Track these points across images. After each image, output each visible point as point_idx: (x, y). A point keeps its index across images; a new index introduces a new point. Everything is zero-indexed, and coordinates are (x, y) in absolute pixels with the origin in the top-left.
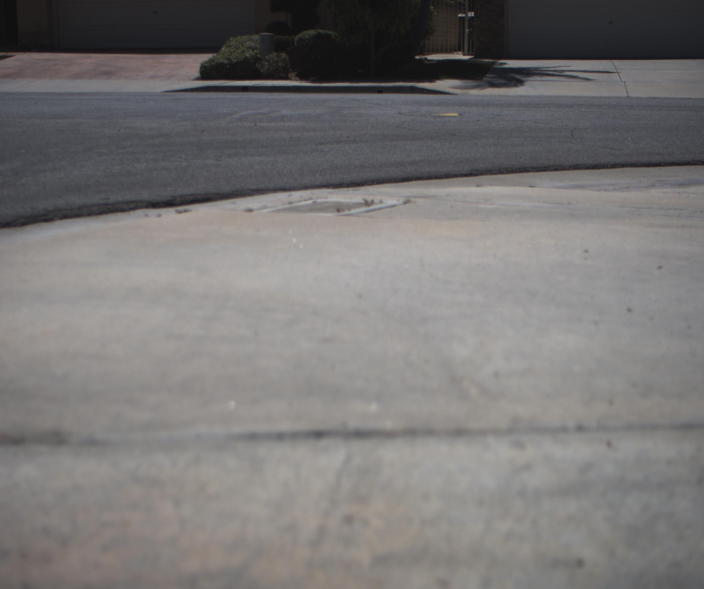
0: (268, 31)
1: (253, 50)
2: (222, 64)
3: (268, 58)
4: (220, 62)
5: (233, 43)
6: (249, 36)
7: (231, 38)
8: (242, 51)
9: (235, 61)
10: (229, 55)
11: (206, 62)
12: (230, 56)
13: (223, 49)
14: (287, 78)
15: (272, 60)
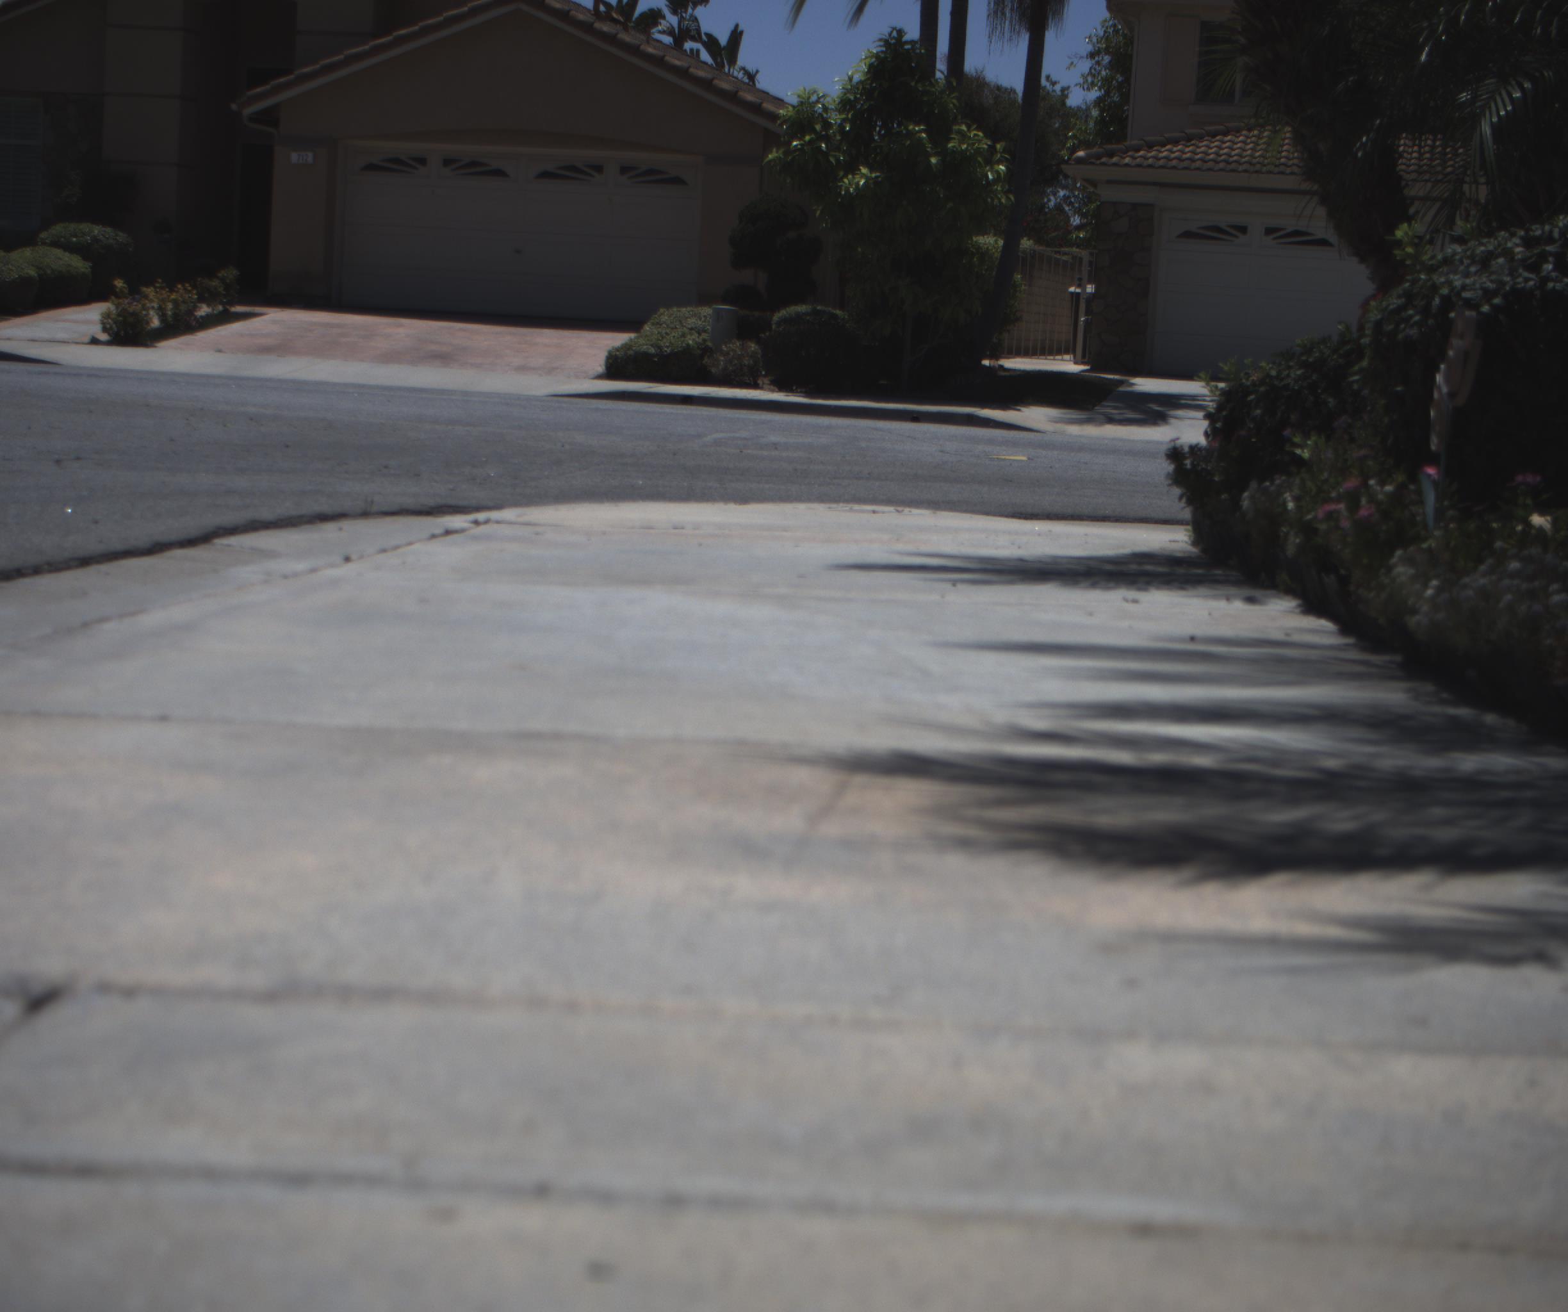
0: (724, 301)
1: (700, 334)
2: (646, 355)
3: (725, 349)
4: (642, 349)
5: (665, 318)
6: (692, 309)
7: (662, 310)
8: (680, 334)
9: (668, 350)
10: (658, 340)
11: (617, 349)
12: (659, 342)
13: (647, 328)
14: (755, 386)
15: (732, 354)
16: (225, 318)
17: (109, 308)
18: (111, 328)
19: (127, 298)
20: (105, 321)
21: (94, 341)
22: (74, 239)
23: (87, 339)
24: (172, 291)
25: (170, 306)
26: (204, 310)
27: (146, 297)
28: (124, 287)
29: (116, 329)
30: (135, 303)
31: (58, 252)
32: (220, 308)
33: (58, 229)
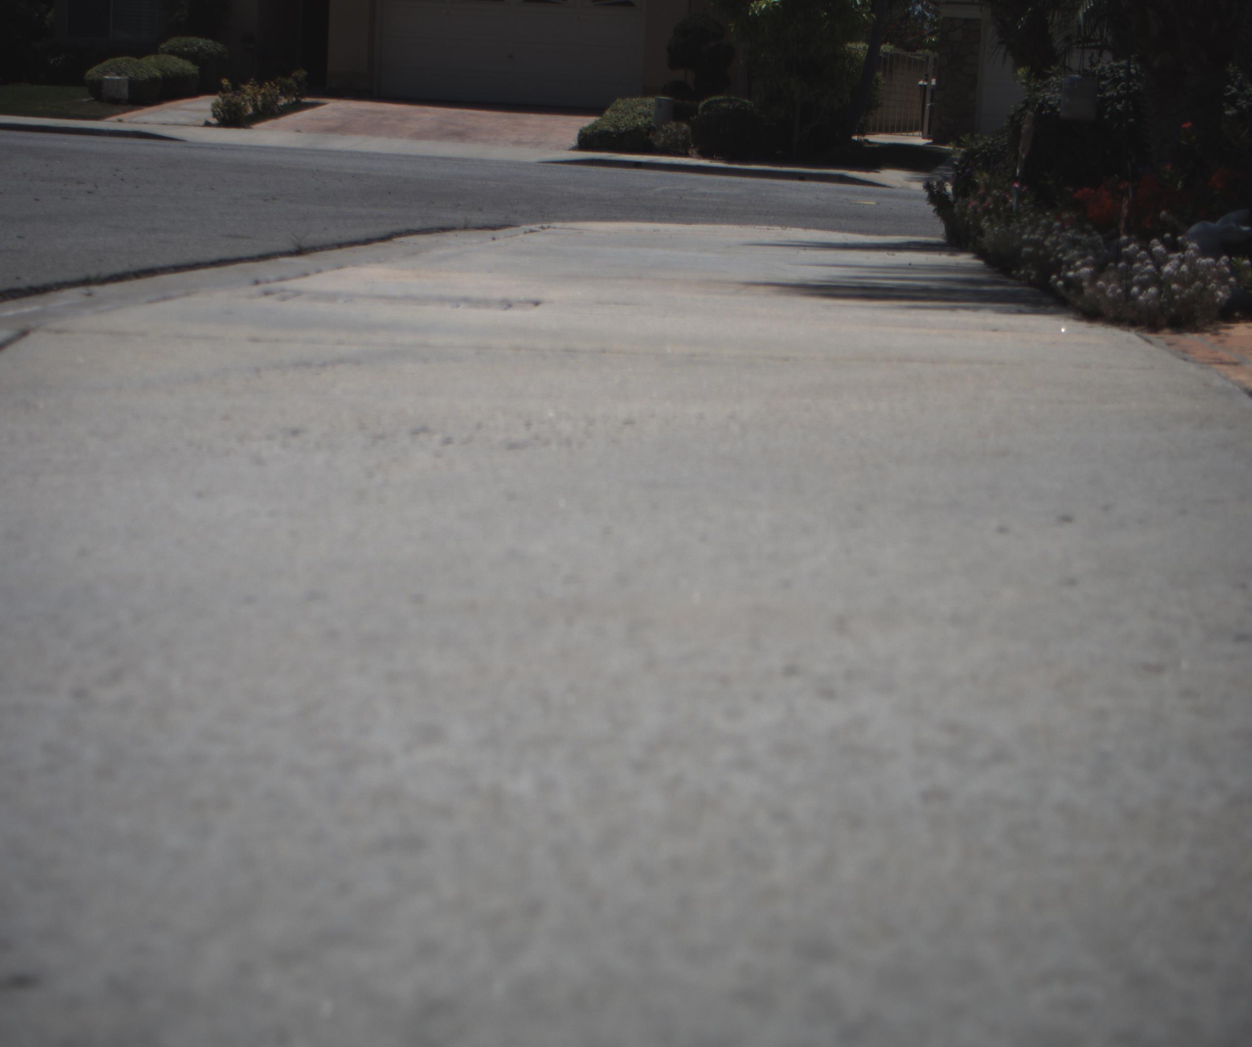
0: (664, 93)
1: (646, 117)
2: (607, 132)
3: (665, 128)
4: (605, 128)
5: (621, 106)
6: (640, 99)
7: (618, 100)
8: (632, 117)
9: (623, 129)
10: (615, 122)
11: (586, 129)
12: (617, 123)
13: (607, 113)
14: (686, 155)
15: (669, 131)
16: (298, 107)
17: (217, 100)
18: (219, 114)
19: (230, 93)
20: (215, 109)
21: (208, 124)
22: (186, 49)
23: (202, 123)
24: (261, 87)
25: (260, 98)
26: (283, 101)
27: (244, 92)
28: (229, 85)
29: (222, 115)
30: (236, 97)
31: (174, 58)
32: (294, 99)
33: (174, 41)
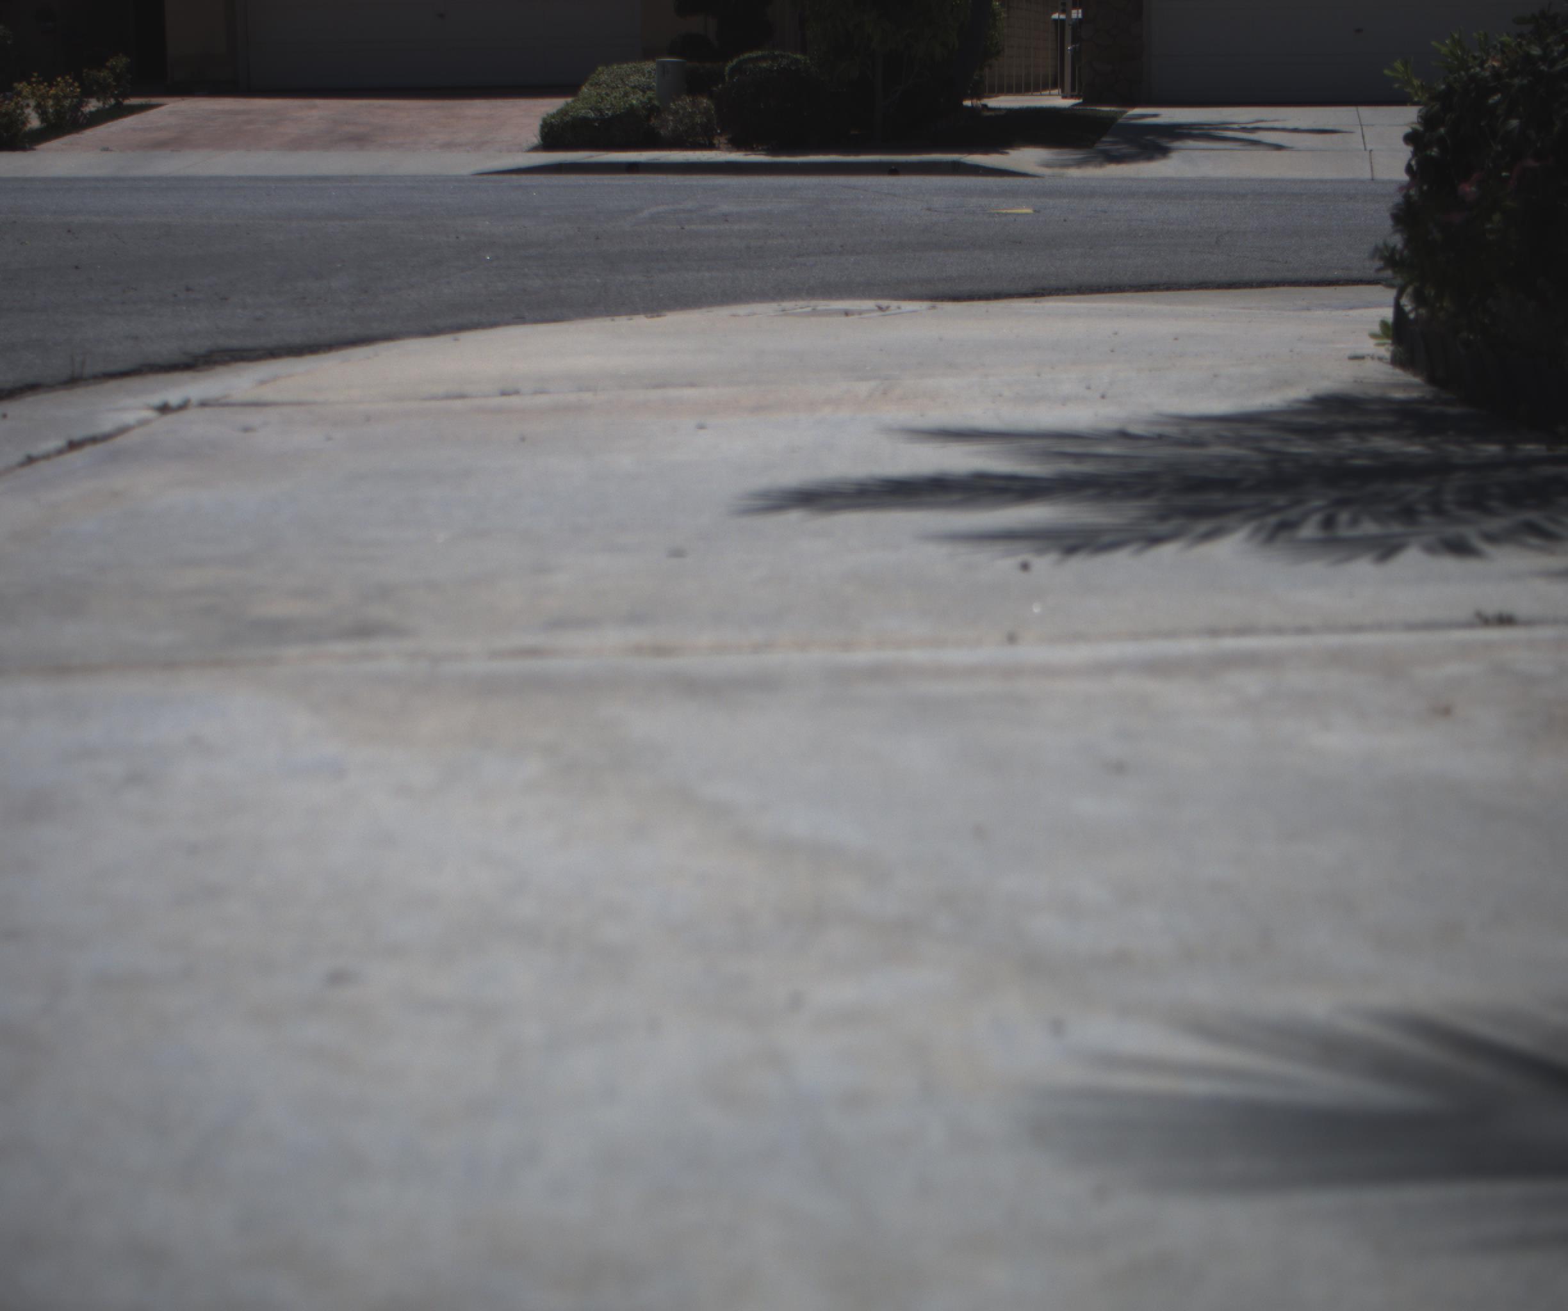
0: (671, 54)
1: (644, 92)
2: (585, 121)
3: (674, 107)
4: (581, 115)
5: (604, 77)
6: (634, 64)
7: (600, 69)
8: (622, 93)
9: (610, 113)
10: (597, 102)
11: (553, 116)
12: (599, 104)
13: (584, 89)
14: (711, 146)
15: (681, 112)
16: (119, 112)
24: (51, 86)
25: (51, 102)
26: (93, 105)
27: (19, 94)
32: (112, 101)
